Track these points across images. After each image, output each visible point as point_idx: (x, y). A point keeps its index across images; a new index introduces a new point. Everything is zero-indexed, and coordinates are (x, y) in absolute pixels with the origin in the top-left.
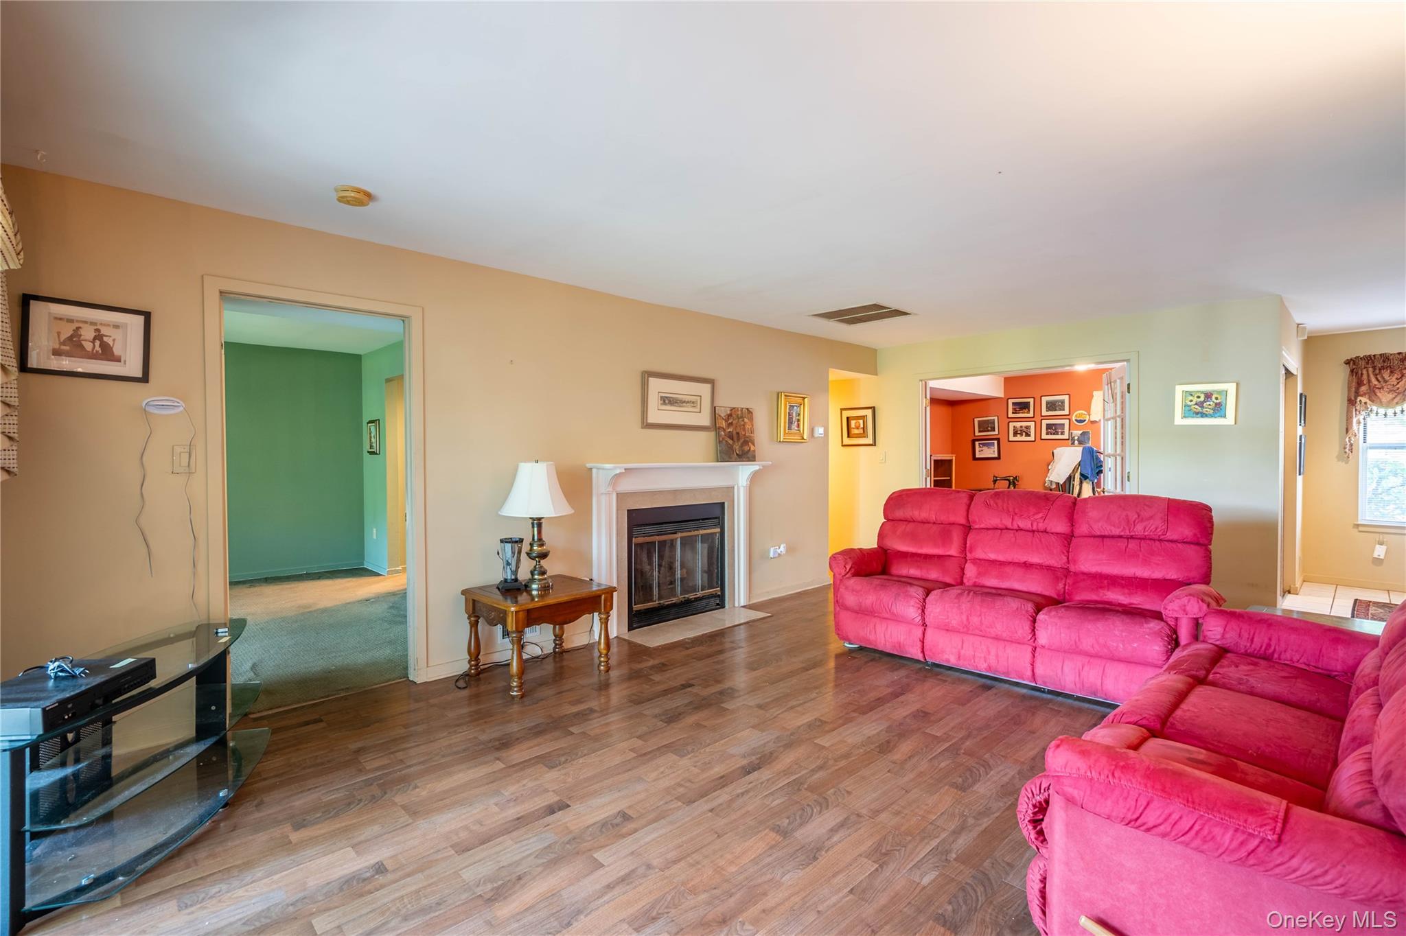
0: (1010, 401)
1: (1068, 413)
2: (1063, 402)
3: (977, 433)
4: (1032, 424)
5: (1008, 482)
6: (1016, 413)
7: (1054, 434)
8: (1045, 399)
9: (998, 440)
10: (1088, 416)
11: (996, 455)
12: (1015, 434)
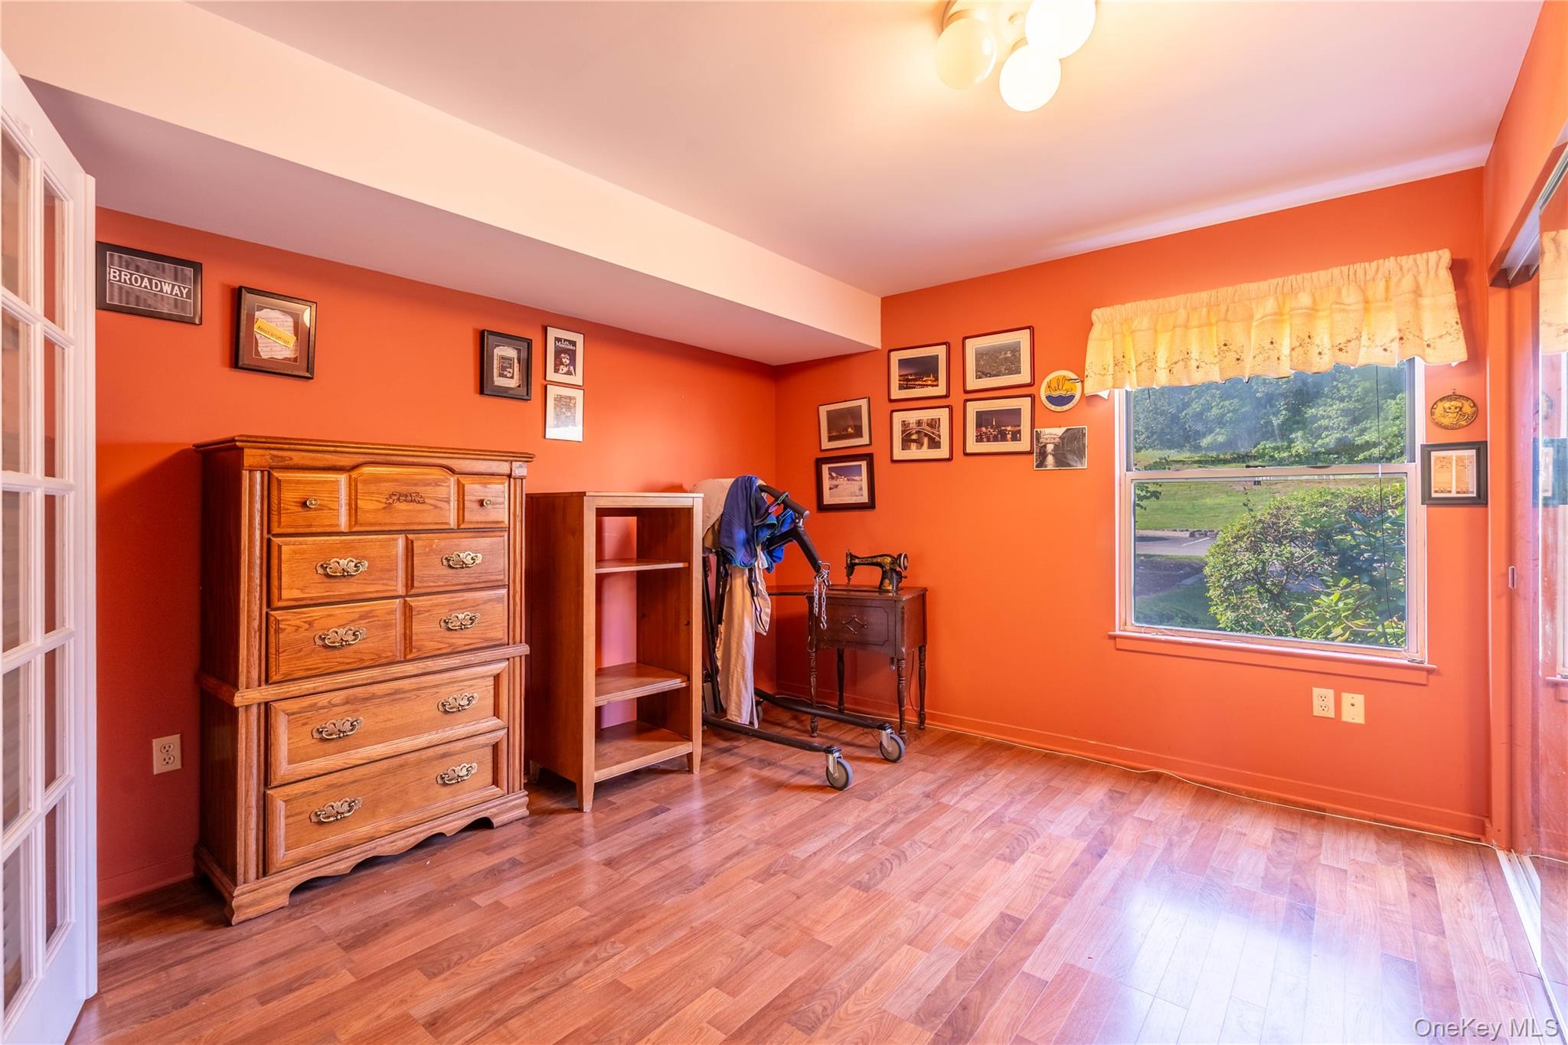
0: (895, 357)
1: (1028, 381)
2: (1015, 349)
3: (826, 444)
4: (943, 414)
5: (879, 569)
6: (908, 388)
7: (996, 439)
8: (972, 346)
9: (869, 458)
10: (1079, 385)
11: (864, 498)
12: (907, 442)
